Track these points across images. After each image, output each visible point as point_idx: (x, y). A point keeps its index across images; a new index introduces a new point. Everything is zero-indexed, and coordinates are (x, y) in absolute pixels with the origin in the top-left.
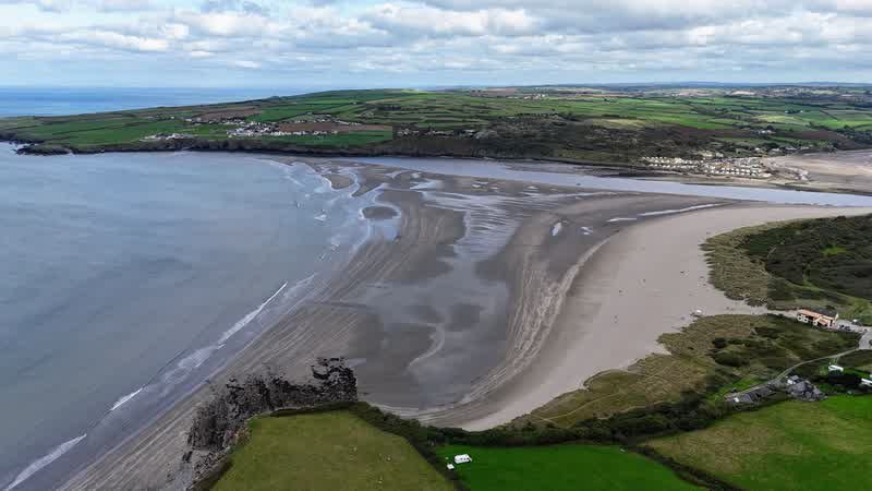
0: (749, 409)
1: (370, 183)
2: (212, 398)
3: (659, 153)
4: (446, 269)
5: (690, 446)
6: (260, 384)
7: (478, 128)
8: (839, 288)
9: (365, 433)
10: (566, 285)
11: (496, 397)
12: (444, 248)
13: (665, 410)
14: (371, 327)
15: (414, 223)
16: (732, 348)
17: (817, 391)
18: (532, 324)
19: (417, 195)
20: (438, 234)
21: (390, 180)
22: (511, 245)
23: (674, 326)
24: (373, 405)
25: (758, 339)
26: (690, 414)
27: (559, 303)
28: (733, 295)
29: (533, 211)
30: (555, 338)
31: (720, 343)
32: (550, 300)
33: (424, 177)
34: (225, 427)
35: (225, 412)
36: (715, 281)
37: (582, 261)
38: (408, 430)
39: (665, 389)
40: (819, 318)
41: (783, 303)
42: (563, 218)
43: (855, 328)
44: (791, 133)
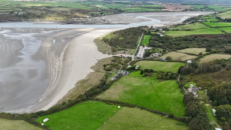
0: (116, 81)
3: (76, 17)
4: (21, 60)
5: (106, 95)
7: (19, 11)
8: (125, 47)
10: (62, 58)
11: (50, 96)
12: (18, 52)
13: (98, 87)
16: (108, 66)
17: (128, 73)
18: (55, 71)
20: (14, 48)
23: (93, 64)
24: (7, 112)
25: (113, 63)
26: (104, 86)
27: (61, 63)
28: (104, 53)
29: (45, 37)
30: (63, 73)
31: (105, 66)
32: (58, 63)
36: (99, 50)
37: (64, 50)
39: (96, 82)
40: (123, 55)
41: (115, 53)
42: (55, 38)
43: (130, 56)
44: (105, 10)
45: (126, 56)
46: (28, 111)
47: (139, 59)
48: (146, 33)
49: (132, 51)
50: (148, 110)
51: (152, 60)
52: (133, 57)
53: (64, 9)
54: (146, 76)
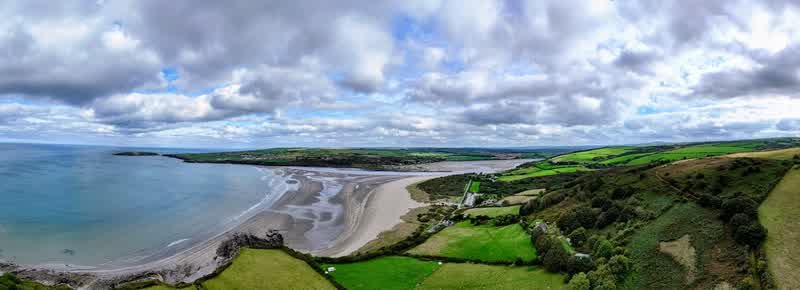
0: (435, 233)
1: (289, 173)
3: (386, 164)
4: (318, 200)
5: (420, 250)
7: (326, 157)
8: (447, 195)
9: (288, 259)
10: (364, 204)
11: (342, 245)
12: (317, 193)
13: (409, 239)
14: (290, 221)
15: (305, 186)
16: (424, 216)
17: (452, 223)
18: (353, 217)
19: (305, 177)
20: (314, 189)
21: (295, 173)
22: (341, 193)
23: (404, 213)
25: (430, 212)
26: (418, 239)
27: (362, 209)
28: (420, 201)
29: (348, 182)
30: (363, 222)
31: (420, 216)
32: (358, 209)
33: (307, 172)
36: (413, 197)
37: (368, 196)
38: (306, 258)
39: (407, 232)
40: (445, 203)
41: (434, 201)
42: (359, 183)
43: (455, 204)
44: (422, 158)
45: (450, 204)
46: (314, 254)
47: (467, 207)
48: (474, 180)
49: (458, 199)
50: (485, 263)
51: (484, 206)
52: (459, 206)
53: (373, 156)
54: (478, 224)
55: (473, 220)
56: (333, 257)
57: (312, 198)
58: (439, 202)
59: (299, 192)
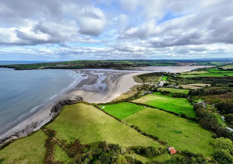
0: (144, 95)
1: (82, 72)
2: (55, 104)
3: (124, 67)
4: (97, 82)
6: (65, 101)
7: (99, 64)
9: (86, 106)
10: (115, 83)
12: (96, 80)
13: (133, 96)
15: (90, 77)
16: (140, 89)
17: (152, 92)
18: (111, 88)
19: (90, 73)
20: (95, 78)
21: (85, 72)
22: (106, 79)
23: (131, 87)
24: (86, 102)
25: (143, 87)
26: (136, 97)
27: (115, 85)
28: (138, 82)
29: (108, 74)
30: (115, 89)
31: (138, 88)
32: (113, 85)
33: (91, 71)
34: (58, 108)
35: (58, 106)
36: (135, 81)
37: (117, 80)
38: (93, 105)
40: (150, 84)
41: (144, 83)
42: (113, 75)
43: (155, 85)
44: (140, 64)
45: (152, 85)
46: (96, 103)
47: (160, 87)
48: (165, 75)
49: (156, 83)
50: (165, 111)
51: (169, 87)
52: (156, 86)
53: (119, 64)
54: (164, 94)
55: (162, 93)
56: (103, 103)
57: (94, 82)
58: (147, 83)
59: (88, 80)
